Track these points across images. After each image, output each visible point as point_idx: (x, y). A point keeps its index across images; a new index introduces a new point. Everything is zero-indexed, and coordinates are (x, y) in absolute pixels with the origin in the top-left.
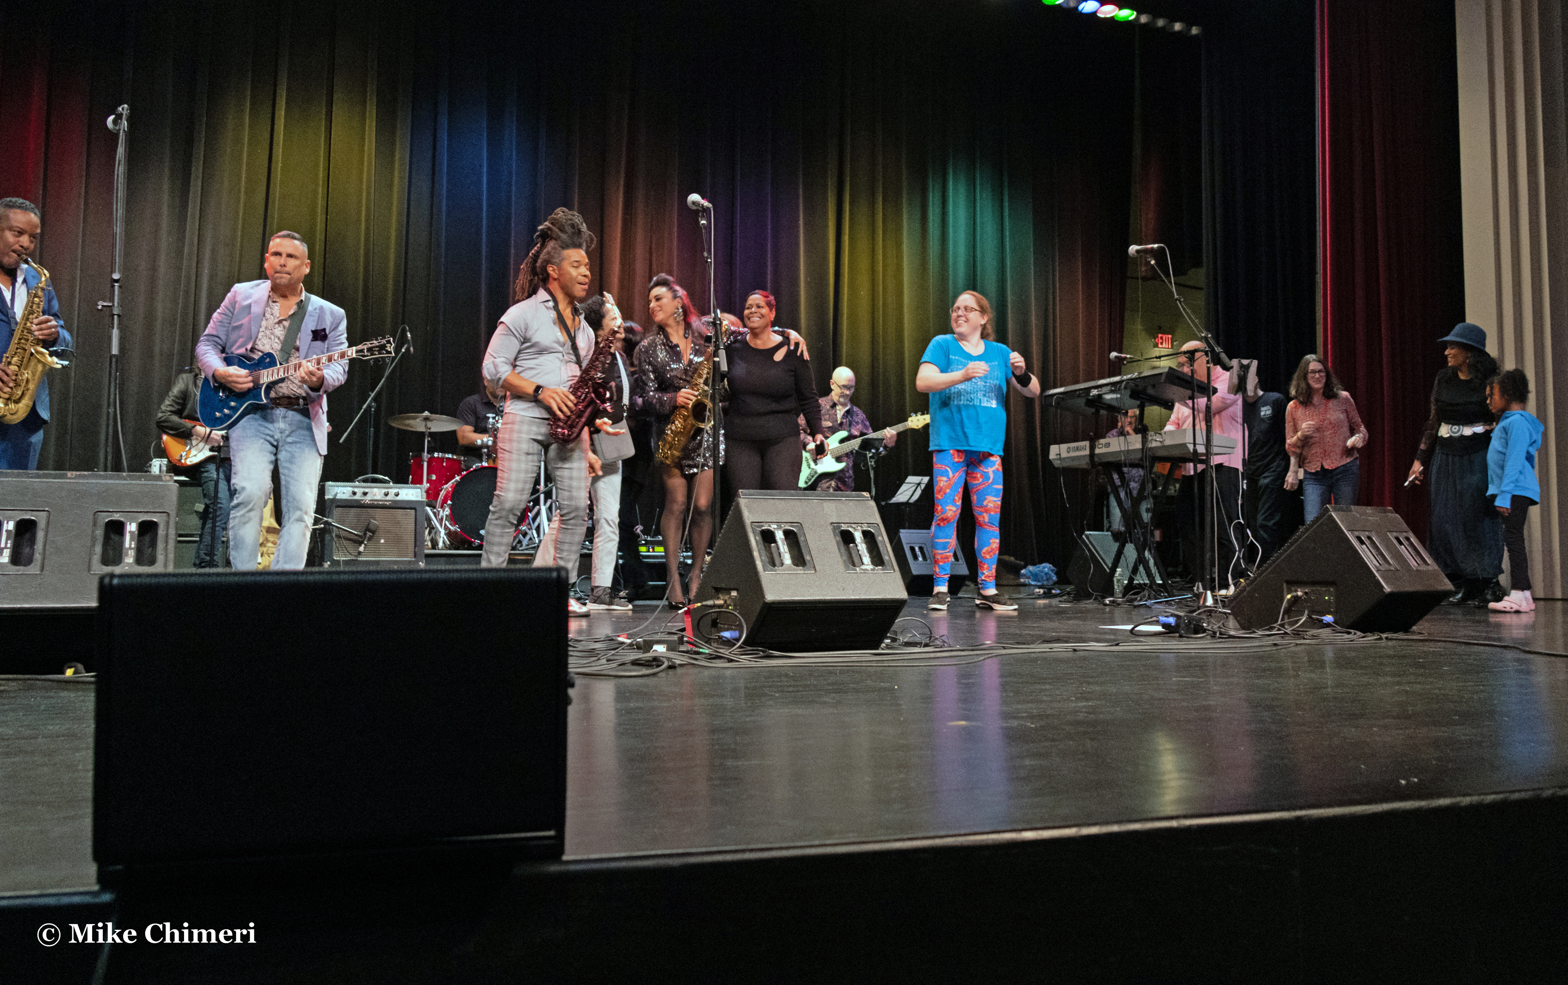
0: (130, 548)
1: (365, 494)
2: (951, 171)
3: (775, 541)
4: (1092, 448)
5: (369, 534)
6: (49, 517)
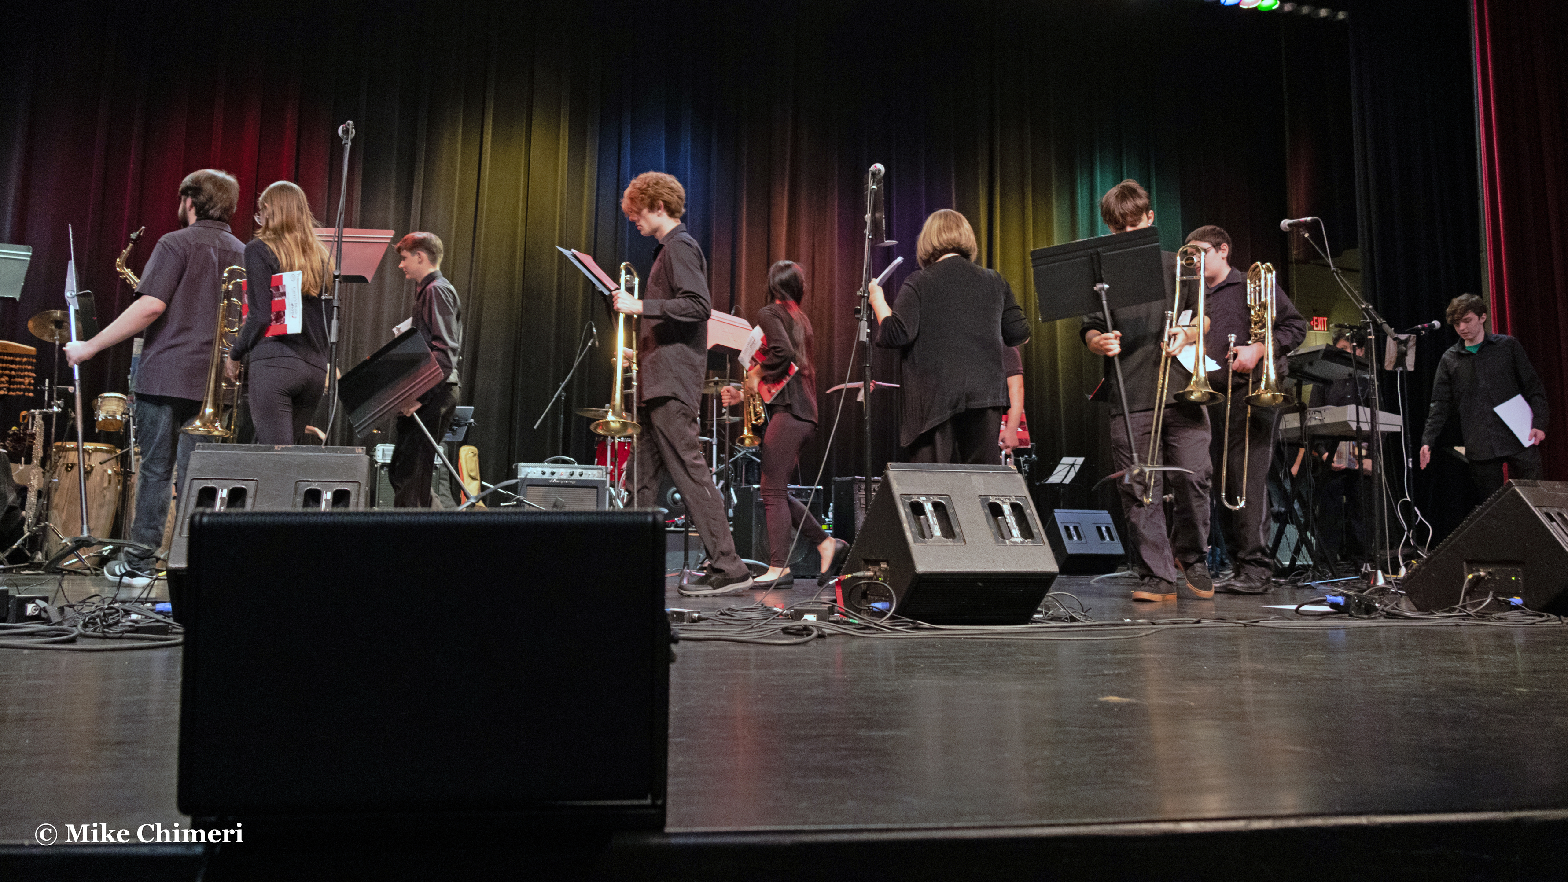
1: (553, 474)
3: (924, 513)
6: (257, 486)
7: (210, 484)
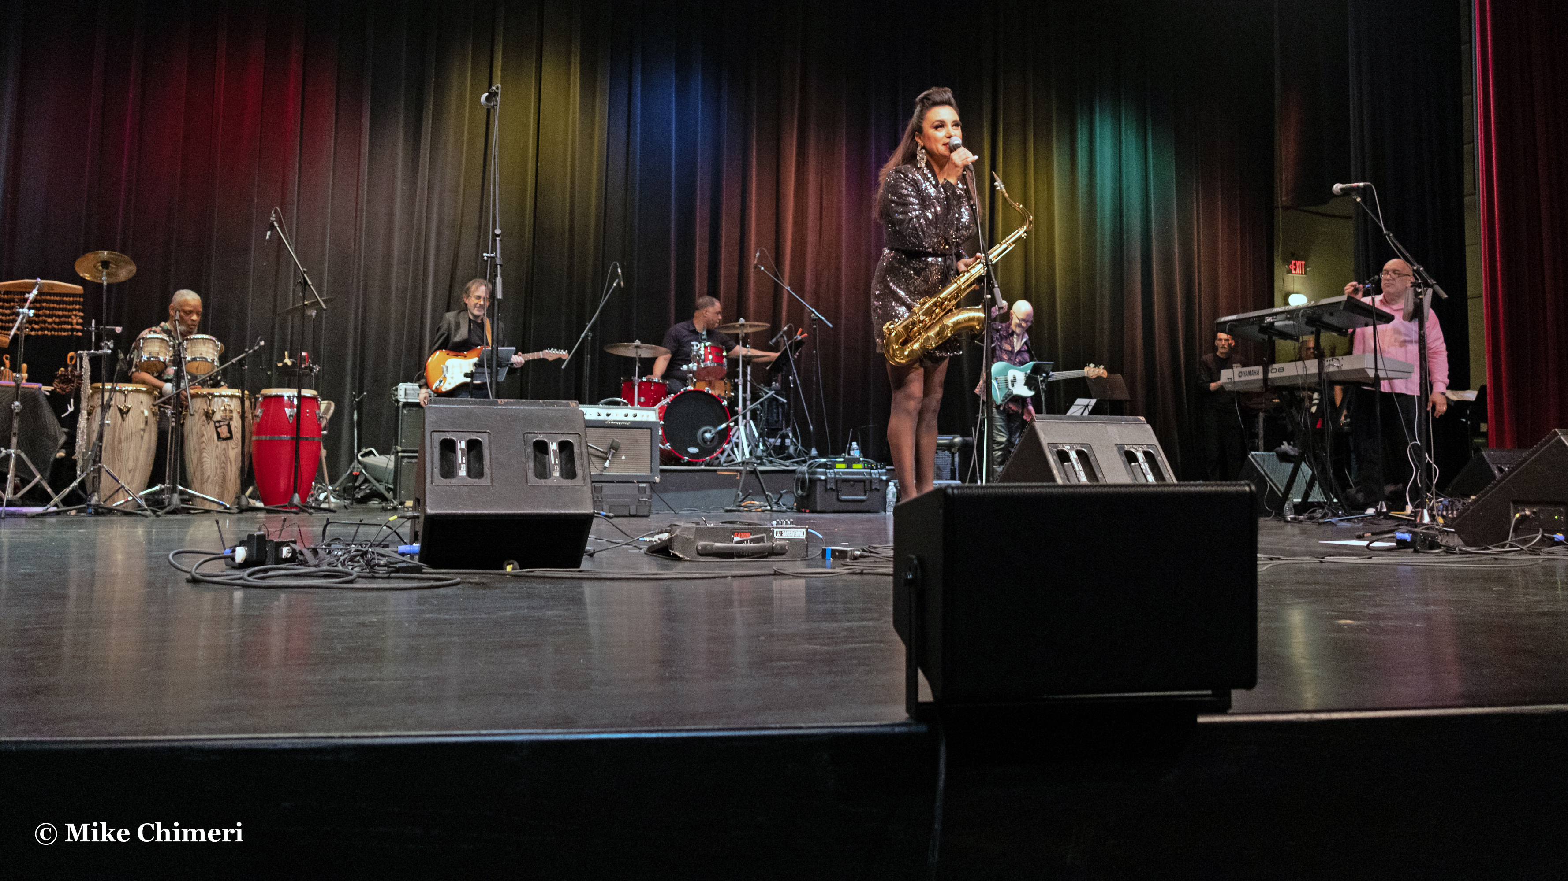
0: (555, 464)
1: (608, 415)
2: (1098, 110)
3: (1069, 460)
4: (1266, 372)
5: (613, 451)
6: (490, 438)
7: (449, 436)
